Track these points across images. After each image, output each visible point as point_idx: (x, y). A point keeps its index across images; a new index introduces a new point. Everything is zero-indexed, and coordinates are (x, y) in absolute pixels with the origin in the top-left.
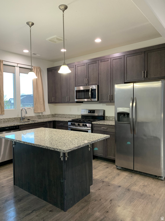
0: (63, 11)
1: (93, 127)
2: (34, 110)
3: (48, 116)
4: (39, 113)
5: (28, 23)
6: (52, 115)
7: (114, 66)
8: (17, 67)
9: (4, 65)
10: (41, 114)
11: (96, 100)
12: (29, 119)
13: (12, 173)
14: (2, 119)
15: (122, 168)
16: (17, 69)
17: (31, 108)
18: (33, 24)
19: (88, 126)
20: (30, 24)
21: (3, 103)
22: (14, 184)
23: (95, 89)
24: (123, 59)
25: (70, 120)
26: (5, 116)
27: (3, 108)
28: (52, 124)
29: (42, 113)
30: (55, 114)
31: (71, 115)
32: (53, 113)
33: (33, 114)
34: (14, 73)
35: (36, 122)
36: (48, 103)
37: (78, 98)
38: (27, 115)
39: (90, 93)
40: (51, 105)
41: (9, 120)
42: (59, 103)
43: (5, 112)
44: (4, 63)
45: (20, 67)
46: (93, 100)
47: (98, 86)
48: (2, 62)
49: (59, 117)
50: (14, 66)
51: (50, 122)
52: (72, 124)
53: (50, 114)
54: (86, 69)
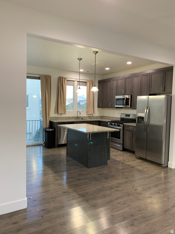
0: (95, 54)
1: (124, 127)
2: (87, 112)
3: (97, 117)
4: (90, 114)
5: (78, 59)
6: (101, 117)
7: (143, 81)
8: (76, 81)
9: (67, 80)
10: (91, 116)
11: (129, 106)
12: (82, 119)
13: (66, 151)
14: (64, 117)
15: (140, 157)
16: (76, 83)
17: (85, 111)
18: (81, 59)
19: (121, 126)
20: (80, 59)
21: (66, 107)
22: (67, 155)
23: (129, 98)
24: (149, 76)
25: (110, 121)
26: (67, 115)
27: (66, 110)
28: (98, 123)
29: (92, 114)
30: (103, 116)
31: (114, 117)
32: (101, 115)
33: (85, 115)
34: (74, 86)
35: (86, 120)
36: (98, 107)
37: (117, 104)
38: (81, 115)
39: (125, 101)
40: (100, 109)
41: (69, 118)
42: (105, 107)
43: (67, 113)
44: (67, 79)
45: (78, 81)
46: (127, 106)
47: (131, 96)
48: (66, 79)
49: (106, 119)
50: (74, 81)
51: (96, 121)
52: (110, 124)
53: (98, 116)
54: (124, 82)
